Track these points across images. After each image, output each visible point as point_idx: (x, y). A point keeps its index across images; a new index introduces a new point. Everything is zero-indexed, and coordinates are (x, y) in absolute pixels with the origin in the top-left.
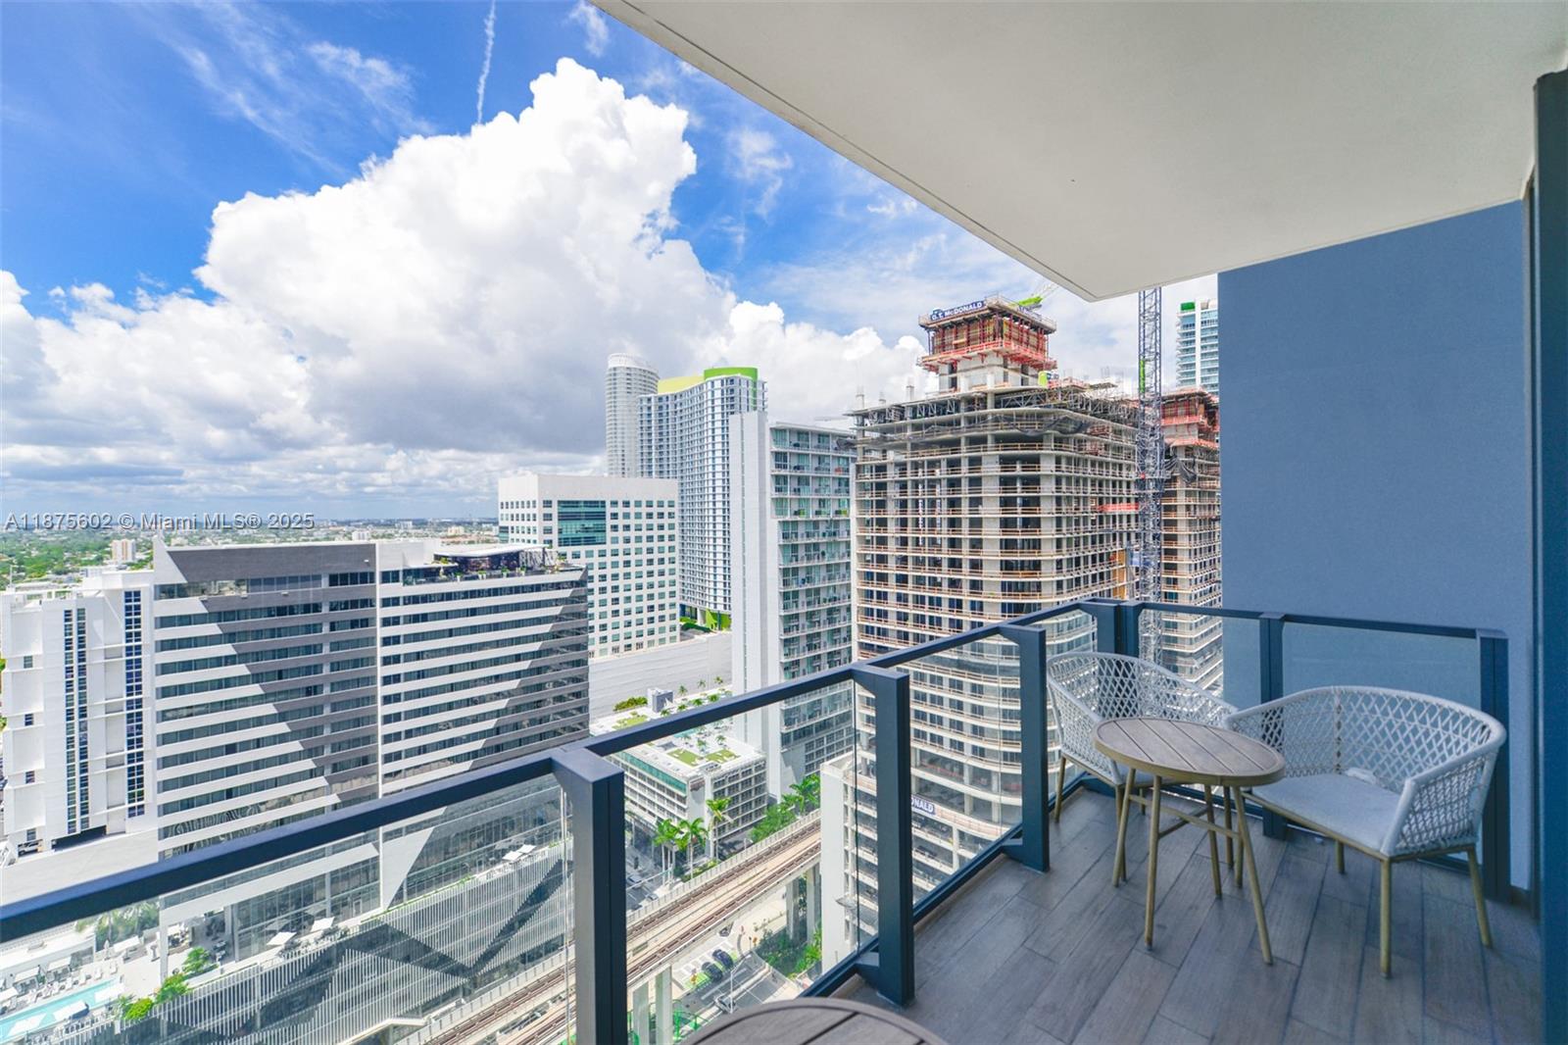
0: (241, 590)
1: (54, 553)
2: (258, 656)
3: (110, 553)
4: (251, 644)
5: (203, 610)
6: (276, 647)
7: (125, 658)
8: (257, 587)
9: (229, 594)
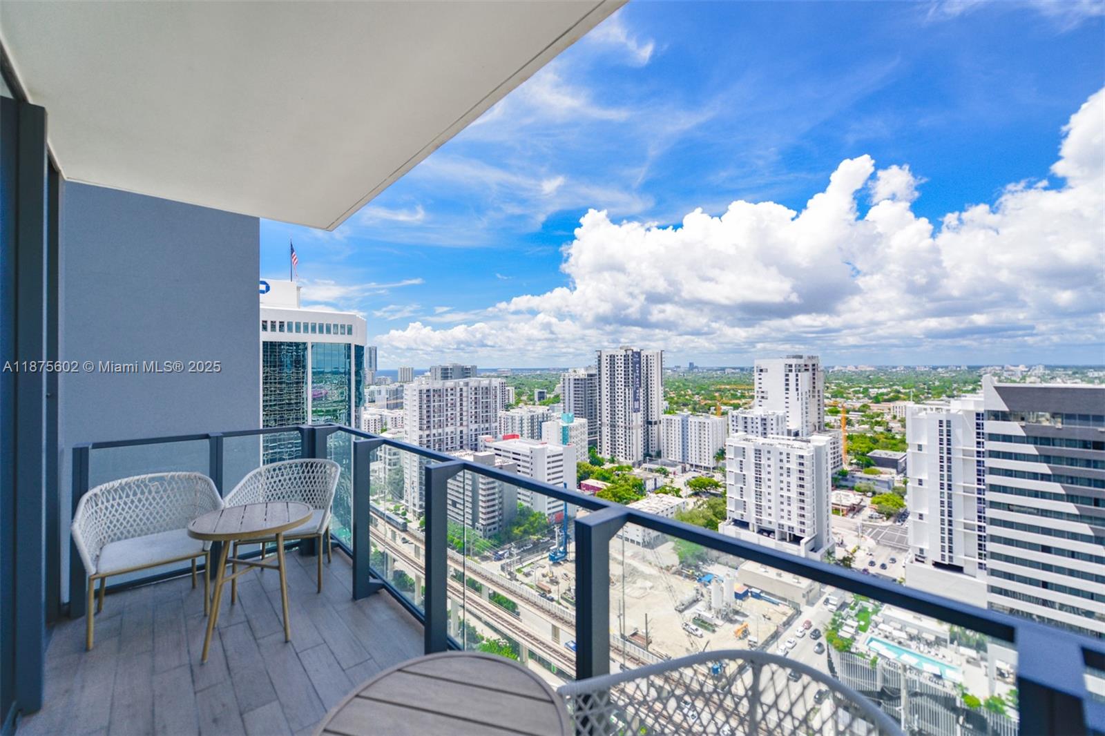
0: (1056, 423)
1: (947, 384)
2: (1073, 480)
3: (981, 386)
4: (1066, 468)
5: (1022, 433)
6: (1092, 477)
7: (976, 458)
8: (1073, 421)
9: (1046, 424)
